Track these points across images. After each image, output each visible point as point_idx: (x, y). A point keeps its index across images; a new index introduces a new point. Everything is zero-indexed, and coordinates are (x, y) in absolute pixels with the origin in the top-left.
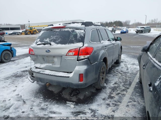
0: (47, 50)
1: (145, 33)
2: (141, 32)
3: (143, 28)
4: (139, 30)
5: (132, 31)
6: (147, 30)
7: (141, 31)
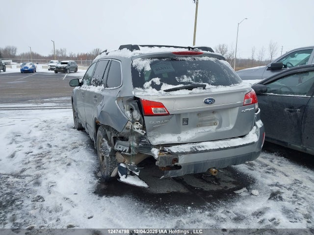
0: (206, 100)
1: (70, 73)
2: (63, 71)
3: (66, 63)
4: (60, 68)
5: (41, 68)
6: (74, 67)
7: (64, 68)
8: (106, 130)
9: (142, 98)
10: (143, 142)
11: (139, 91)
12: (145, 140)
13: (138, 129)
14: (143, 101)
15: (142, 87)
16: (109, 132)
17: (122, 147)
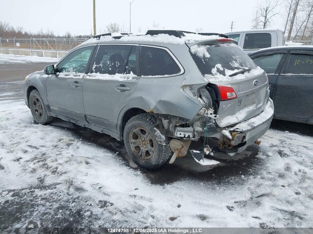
8: (163, 119)
9: (218, 84)
10: (208, 126)
11: (212, 78)
12: (210, 124)
13: (211, 114)
14: (219, 87)
15: (211, 73)
16: (167, 121)
17: (182, 133)
